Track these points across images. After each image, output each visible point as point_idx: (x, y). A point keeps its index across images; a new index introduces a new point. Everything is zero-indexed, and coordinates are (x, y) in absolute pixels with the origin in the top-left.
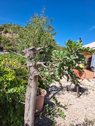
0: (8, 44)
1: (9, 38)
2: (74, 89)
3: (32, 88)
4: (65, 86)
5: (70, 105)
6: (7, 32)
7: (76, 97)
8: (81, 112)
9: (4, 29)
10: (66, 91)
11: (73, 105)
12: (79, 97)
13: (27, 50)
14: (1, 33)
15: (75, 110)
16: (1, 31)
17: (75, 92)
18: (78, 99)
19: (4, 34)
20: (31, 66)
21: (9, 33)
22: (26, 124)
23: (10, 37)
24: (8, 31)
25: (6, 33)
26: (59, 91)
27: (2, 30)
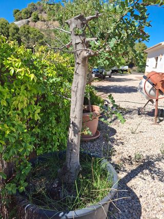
0: (41, 41)
1: (41, 29)
2: (151, 112)
3: (79, 75)
4: (136, 108)
5: (141, 132)
6: (38, 19)
7: (152, 123)
8: (157, 142)
9: (32, 13)
10: (136, 115)
11: (145, 133)
12: (158, 123)
13: (73, 19)
14: (29, 22)
15: (148, 139)
16: (28, 18)
17: (152, 116)
18: (156, 126)
19: (33, 23)
20: (78, 43)
21: (42, 21)
22: (73, 122)
23: (43, 28)
24: (39, 17)
25: (36, 22)
26: (125, 114)
27: (30, 16)
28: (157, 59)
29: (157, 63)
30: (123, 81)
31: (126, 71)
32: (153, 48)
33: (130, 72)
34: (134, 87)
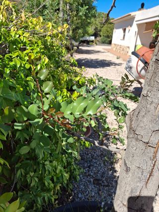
28: (125, 30)
29: (124, 35)
30: (92, 53)
31: (92, 41)
32: (121, 18)
33: (96, 43)
34: (106, 61)
